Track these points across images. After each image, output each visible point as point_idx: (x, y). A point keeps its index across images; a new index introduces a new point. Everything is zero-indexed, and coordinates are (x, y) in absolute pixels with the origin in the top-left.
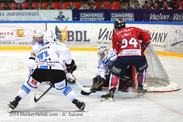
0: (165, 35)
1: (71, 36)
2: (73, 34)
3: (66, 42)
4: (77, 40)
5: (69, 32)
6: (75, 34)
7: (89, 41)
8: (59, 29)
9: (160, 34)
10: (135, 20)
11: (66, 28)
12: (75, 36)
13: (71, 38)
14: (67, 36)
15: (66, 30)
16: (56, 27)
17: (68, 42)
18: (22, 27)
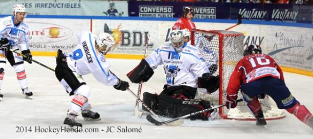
0: (261, 39)
1: (126, 38)
2: (129, 36)
3: (120, 47)
4: (135, 44)
5: (123, 33)
6: (132, 35)
7: (151, 45)
8: (110, 28)
9: (253, 38)
10: (218, 18)
11: (120, 27)
12: (132, 38)
13: (126, 41)
14: (120, 38)
15: (120, 30)
16: (106, 25)
17: (122, 47)
18: (57, 24)
